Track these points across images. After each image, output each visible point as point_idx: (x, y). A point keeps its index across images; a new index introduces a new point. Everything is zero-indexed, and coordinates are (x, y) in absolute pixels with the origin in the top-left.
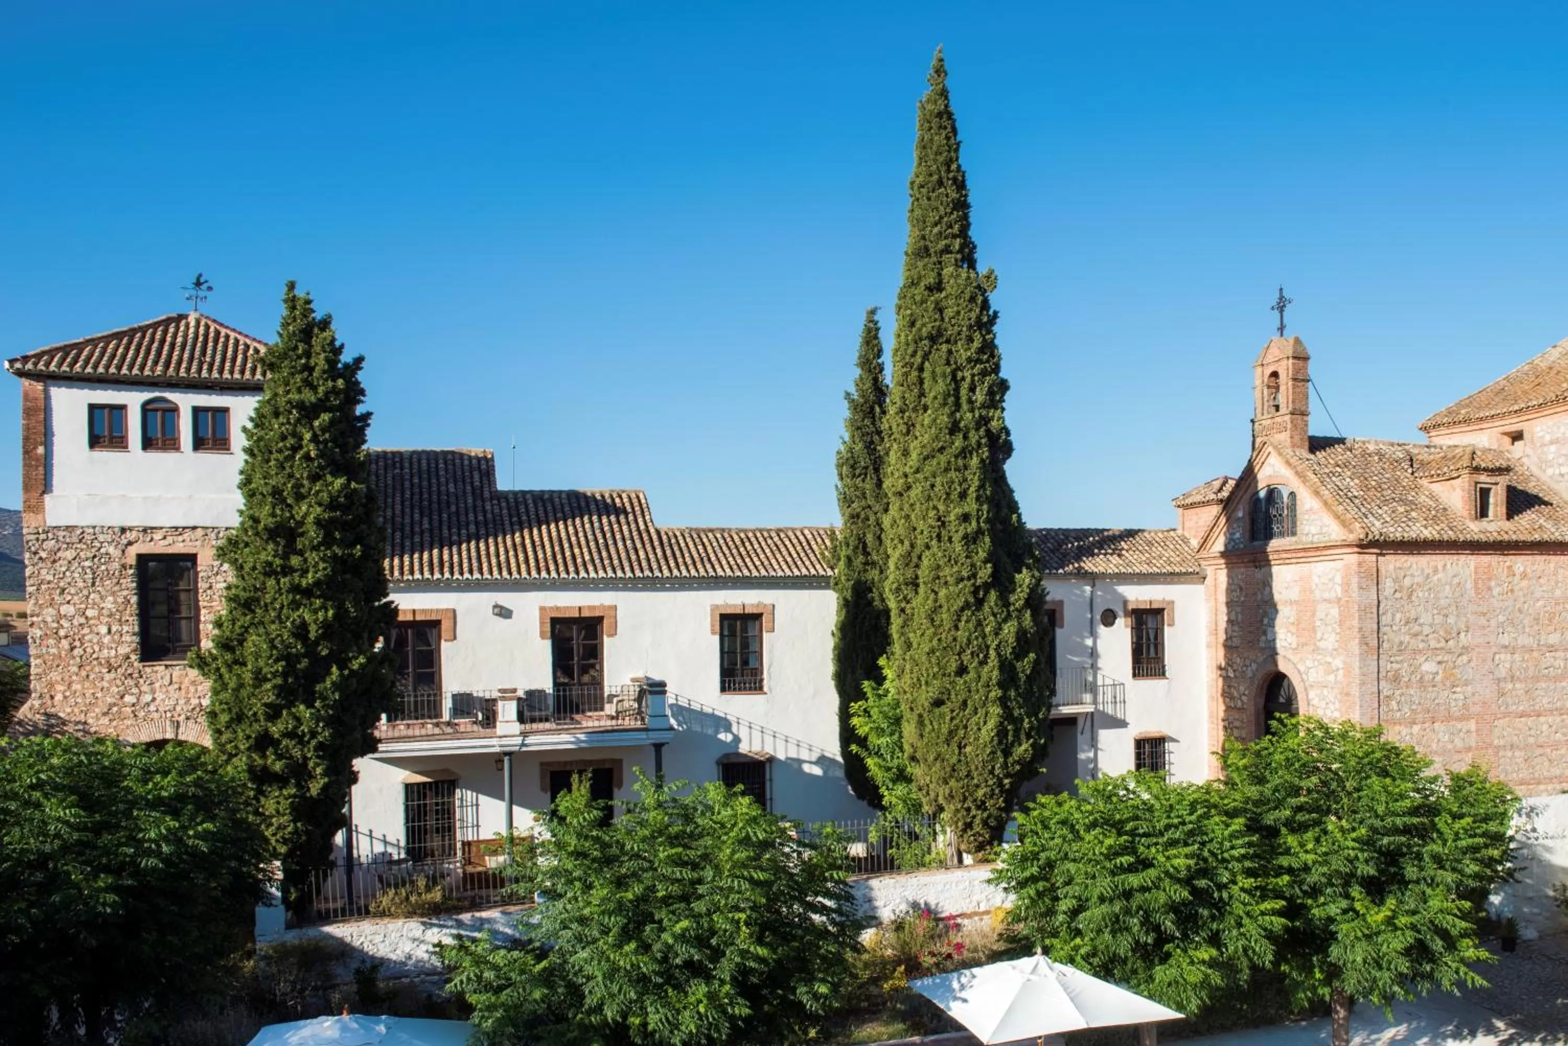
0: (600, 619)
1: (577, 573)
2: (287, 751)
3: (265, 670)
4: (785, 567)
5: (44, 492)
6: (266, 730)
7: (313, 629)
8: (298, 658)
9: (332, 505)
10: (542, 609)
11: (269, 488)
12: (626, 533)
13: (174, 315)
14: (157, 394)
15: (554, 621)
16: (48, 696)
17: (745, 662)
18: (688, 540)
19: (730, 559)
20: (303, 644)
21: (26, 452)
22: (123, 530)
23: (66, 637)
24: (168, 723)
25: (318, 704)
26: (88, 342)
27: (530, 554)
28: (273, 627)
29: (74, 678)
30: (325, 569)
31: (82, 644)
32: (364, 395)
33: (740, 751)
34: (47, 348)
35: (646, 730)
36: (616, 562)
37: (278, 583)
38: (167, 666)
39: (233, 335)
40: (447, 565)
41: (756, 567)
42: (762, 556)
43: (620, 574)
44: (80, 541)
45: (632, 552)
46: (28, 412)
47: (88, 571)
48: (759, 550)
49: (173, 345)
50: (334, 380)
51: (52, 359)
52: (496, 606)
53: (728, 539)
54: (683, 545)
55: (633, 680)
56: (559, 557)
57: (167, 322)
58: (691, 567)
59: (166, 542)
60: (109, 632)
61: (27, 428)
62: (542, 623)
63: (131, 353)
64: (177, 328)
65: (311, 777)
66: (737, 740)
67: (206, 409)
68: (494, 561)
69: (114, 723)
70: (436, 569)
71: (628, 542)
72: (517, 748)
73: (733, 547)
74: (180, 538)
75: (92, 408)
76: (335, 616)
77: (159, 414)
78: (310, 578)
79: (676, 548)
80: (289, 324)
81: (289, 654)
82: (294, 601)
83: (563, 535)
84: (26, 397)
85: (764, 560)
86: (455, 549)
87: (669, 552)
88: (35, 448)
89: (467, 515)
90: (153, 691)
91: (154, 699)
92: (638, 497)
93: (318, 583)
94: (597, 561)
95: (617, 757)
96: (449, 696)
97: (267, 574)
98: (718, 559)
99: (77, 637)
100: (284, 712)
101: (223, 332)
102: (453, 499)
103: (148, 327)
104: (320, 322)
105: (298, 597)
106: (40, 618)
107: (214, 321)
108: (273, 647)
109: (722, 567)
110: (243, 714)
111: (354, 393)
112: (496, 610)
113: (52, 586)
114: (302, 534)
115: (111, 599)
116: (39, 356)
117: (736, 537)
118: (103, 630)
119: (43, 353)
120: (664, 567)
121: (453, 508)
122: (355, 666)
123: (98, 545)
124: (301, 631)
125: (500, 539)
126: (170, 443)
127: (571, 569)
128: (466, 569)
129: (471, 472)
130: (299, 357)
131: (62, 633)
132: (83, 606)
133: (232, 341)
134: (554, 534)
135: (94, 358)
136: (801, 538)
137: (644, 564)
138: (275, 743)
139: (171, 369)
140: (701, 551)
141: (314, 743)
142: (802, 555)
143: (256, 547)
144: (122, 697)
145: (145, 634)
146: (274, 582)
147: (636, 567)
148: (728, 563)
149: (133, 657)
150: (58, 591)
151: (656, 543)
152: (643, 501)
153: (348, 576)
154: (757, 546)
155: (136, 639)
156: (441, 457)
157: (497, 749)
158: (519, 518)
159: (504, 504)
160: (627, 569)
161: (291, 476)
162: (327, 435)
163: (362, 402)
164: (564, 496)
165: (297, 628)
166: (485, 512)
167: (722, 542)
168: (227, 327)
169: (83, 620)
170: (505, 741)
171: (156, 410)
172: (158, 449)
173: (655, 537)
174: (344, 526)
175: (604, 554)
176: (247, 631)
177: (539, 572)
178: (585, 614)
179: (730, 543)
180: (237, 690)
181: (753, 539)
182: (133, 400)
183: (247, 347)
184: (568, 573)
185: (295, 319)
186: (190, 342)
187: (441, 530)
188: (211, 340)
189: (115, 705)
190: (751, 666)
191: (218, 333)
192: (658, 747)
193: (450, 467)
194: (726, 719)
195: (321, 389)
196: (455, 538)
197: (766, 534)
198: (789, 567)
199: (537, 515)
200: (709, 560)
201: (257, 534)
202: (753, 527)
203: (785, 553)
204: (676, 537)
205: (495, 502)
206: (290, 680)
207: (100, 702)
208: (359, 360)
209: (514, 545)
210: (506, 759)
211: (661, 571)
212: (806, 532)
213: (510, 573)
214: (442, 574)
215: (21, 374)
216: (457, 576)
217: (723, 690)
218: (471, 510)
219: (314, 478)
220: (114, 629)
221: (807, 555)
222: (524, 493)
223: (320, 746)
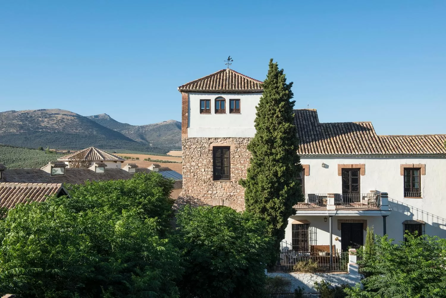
0: (359, 169)
1: (351, 152)
2: (271, 213)
3: (265, 187)
4: (430, 150)
5: (187, 127)
6: (265, 206)
7: (279, 173)
8: (275, 182)
9: (284, 133)
10: (339, 165)
11: (265, 127)
12: (367, 138)
13: (222, 70)
14: (220, 96)
15: (343, 169)
16: (187, 191)
17: (414, 186)
18: (390, 140)
19: (407, 147)
20: (276, 178)
21: (183, 115)
22: (209, 139)
23: (193, 172)
24: (221, 200)
25: (280, 198)
26: (199, 80)
27: (334, 145)
28: (267, 172)
29: (194, 185)
30: (283, 153)
31: (197, 174)
32: (293, 95)
33: (414, 219)
34: (188, 83)
35: (380, 210)
36: (365, 148)
37: (269, 158)
38: (221, 182)
39: (240, 75)
40: (307, 150)
41: (418, 150)
42: (420, 146)
43: (367, 153)
44: (197, 142)
45: (370, 145)
46: (184, 103)
47: (199, 152)
48: (418, 144)
49: (223, 80)
50: (285, 91)
51: (190, 86)
52: (323, 164)
53: (405, 140)
54: (388, 142)
55: (372, 191)
56: (344, 147)
57: (221, 72)
58: (393, 150)
59: (221, 143)
60: (205, 171)
61: (183, 108)
62: (339, 170)
63: (212, 83)
64: (223, 74)
65: (278, 222)
66: (412, 215)
67: (233, 100)
68: (322, 148)
69: (205, 200)
70: (303, 151)
71: (368, 141)
72: (334, 215)
73: (407, 142)
74: (225, 141)
75: (201, 100)
76: (286, 169)
77: (220, 102)
78: (279, 157)
79: (386, 143)
80: (271, 73)
81: (272, 181)
82: (273, 164)
83: (344, 139)
84: (183, 98)
85: (421, 147)
86: (308, 144)
87: (383, 145)
88: (185, 114)
89: (310, 132)
90: (217, 190)
91: (217, 192)
92: (369, 124)
93: (281, 158)
94: (358, 148)
95: (365, 219)
96: (307, 195)
97: (265, 155)
98: (403, 147)
99: (196, 172)
100: (271, 200)
101: (237, 74)
102: (305, 127)
103: (215, 74)
104: (280, 72)
105: (275, 163)
106: (186, 166)
107: (234, 71)
108: (268, 179)
109: (405, 150)
110: (257, 200)
111: (290, 95)
112: (323, 166)
113: (189, 156)
114: (276, 142)
115: (205, 160)
116: (186, 85)
117: (408, 139)
118: (203, 170)
119: (188, 84)
120: (383, 150)
121: (306, 130)
122: (292, 185)
123: (202, 143)
124: (276, 174)
125: (323, 141)
126: (223, 111)
127: (349, 151)
128: (313, 151)
129: (310, 117)
130: (274, 84)
131: (192, 171)
132: (198, 163)
133: (240, 77)
134: (341, 138)
135: (202, 85)
136: (435, 139)
137: (375, 149)
138: (267, 210)
139: (224, 88)
140: (396, 144)
141: (279, 211)
142: (436, 145)
143: (261, 146)
144: (208, 192)
145: (214, 171)
146: (268, 158)
147: (372, 150)
148: (407, 149)
149: (211, 179)
150: (191, 158)
151: (378, 141)
152: (371, 126)
153: (289, 156)
154: (417, 142)
155: (212, 173)
156: (299, 112)
157: (327, 215)
158: (328, 133)
159: (322, 128)
160: (369, 151)
161: (272, 123)
162: (283, 109)
163: (293, 97)
164: (343, 124)
165: (274, 173)
166: (316, 131)
167: (403, 141)
168: (238, 73)
169: (197, 167)
170: (330, 212)
171: (219, 101)
172: (219, 113)
173: (377, 139)
174: (288, 139)
175: (360, 146)
176: (258, 173)
177: (338, 152)
178: (354, 167)
179: (406, 141)
180: (255, 193)
181: (415, 140)
182: (212, 98)
183: (244, 79)
184: (348, 152)
185: (273, 72)
186: (228, 78)
187: (303, 137)
188: (233, 77)
189: (206, 194)
190: (416, 187)
191: (235, 75)
192: (384, 217)
193: (303, 115)
194: (407, 207)
195: (281, 94)
196: (308, 140)
197: (420, 138)
198: (432, 150)
199: (334, 132)
200: (399, 147)
201: (262, 142)
202: (414, 135)
203: (429, 145)
204: (385, 139)
205: (319, 127)
206: (272, 190)
207: (201, 193)
208: (292, 83)
209: (328, 142)
210: (330, 218)
211: (382, 152)
212: (436, 136)
213: (328, 153)
214: (306, 153)
215: (182, 91)
216: (310, 153)
217: (405, 196)
218: (312, 131)
219: (279, 123)
220: (206, 170)
221: (438, 145)
222: (329, 124)
223: (281, 212)
